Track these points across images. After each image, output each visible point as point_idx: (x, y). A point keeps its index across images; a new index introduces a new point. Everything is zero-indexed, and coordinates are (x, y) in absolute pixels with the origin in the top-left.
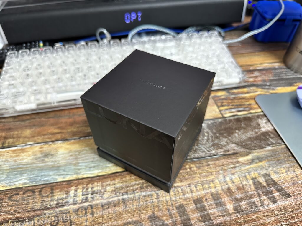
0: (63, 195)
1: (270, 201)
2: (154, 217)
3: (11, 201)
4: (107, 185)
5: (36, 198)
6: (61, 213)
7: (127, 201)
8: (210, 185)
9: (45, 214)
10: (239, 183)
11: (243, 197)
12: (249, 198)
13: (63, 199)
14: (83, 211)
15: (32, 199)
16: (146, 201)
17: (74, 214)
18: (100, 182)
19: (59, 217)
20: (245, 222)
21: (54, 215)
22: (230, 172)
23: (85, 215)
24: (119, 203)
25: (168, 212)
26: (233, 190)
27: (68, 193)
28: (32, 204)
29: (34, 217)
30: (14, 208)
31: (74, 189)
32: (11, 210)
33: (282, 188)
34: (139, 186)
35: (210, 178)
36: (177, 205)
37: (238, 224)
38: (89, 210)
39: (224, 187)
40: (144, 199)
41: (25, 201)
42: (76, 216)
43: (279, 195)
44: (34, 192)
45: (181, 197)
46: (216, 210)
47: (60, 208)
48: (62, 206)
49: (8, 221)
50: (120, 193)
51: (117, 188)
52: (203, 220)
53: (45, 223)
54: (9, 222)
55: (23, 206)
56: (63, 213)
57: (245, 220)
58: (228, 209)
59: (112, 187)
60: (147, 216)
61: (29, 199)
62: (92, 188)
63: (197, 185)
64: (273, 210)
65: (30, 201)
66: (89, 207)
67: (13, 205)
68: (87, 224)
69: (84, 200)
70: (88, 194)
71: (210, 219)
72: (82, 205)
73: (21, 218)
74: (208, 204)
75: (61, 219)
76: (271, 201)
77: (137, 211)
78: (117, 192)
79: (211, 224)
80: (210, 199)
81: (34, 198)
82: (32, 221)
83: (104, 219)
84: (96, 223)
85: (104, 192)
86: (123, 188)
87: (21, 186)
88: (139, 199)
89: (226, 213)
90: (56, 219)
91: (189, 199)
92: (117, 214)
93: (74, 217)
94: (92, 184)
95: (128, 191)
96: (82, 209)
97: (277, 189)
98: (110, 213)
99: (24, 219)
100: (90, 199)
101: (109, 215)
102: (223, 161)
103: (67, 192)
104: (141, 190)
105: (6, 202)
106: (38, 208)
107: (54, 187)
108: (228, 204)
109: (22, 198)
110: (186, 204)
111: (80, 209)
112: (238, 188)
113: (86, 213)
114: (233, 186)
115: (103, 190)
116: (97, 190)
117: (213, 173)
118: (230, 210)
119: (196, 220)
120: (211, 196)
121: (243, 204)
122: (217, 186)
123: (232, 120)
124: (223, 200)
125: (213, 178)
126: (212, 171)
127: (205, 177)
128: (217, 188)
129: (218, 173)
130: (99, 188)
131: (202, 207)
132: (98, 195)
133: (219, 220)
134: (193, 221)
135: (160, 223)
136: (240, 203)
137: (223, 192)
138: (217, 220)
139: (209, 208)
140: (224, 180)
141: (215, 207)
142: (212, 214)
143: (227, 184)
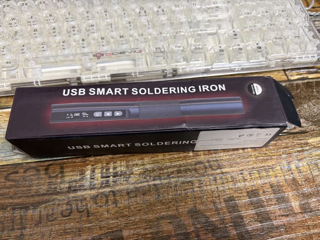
0: (77, 175)
2: (196, 212)
3: (9, 181)
4: (134, 165)
5: (42, 179)
6: (75, 200)
7: (160, 188)
8: (270, 174)
9: (53, 200)
10: (309, 174)
11: (313, 193)
13: (76, 182)
14: (103, 198)
15: (36, 180)
16: (185, 190)
17: (92, 202)
18: (125, 162)
19: (72, 205)
20: (315, 225)
21: (66, 202)
22: (297, 158)
23: (105, 204)
24: (149, 191)
25: (214, 206)
26: (300, 182)
27: (82, 174)
28: (37, 186)
29: (39, 203)
30: (13, 191)
31: (90, 169)
32: (9, 193)
34: (176, 169)
35: (269, 164)
36: (225, 197)
37: (305, 227)
38: (111, 198)
39: (287, 177)
40: (182, 187)
41: (27, 182)
42: (94, 205)
44: (38, 170)
45: (231, 187)
46: (277, 207)
47: (73, 193)
48: (75, 191)
49: (7, 207)
50: (150, 177)
51: (147, 170)
52: (260, 219)
53: (54, 211)
54: (9, 209)
55: (25, 189)
56: (77, 200)
58: (293, 208)
59: (140, 168)
60: (187, 209)
61: (32, 180)
62: (115, 168)
63: (251, 172)
65: (33, 182)
66: (110, 194)
67: (12, 187)
68: (109, 217)
69: (103, 184)
70: (109, 177)
71: (269, 219)
72: (101, 191)
73: (22, 204)
74: (266, 199)
75: (75, 207)
77: (173, 203)
78: (147, 176)
79: (271, 226)
80: (269, 192)
81: (38, 178)
82: (38, 209)
83: (131, 211)
84: (121, 215)
85: (129, 175)
86: (155, 170)
87: (21, 162)
88: (176, 186)
89: (290, 213)
90: (69, 208)
91: (241, 190)
92: (147, 205)
93: (92, 206)
94: (114, 163)
95: (162, 175)
96: (102, 196)
98: (138, 204)
99: (27, 205)
100: (112, 183)
101: (137, 205)
102: (287, 141)
103: (81, 172)
104: (178, 175)
105: (3, 183)
106: (44, 192)
107: (65, 165)
108: (292, 200)
109: (23, 178)
110: (238, 197)
111: (100, 196)
112: (306, 180)
113: (107, 201)
114: (300, 177)
115: (129, 172)
116: (121, 172)
117: (273, 158)
118: (295, 208)
119: (250, 219)
120: (270, 189)
121: (313, 202)
122: (278, 175)
123: (301, 85)
124: (286, 195)
125: (273, 164)
126: (272, 156)
127: (262, 162)
128: (278, 178)
129: (281, 158)
130: (123, 169)
131: (258, 203)
132: (122, 178)
133: (281, 222)
134: (246, 221)
135: (203, 220)
136: (309, 200)
137: (287, 184)
138: (278, 221)
139: (268, 205)
140: (288, 169)
141: (275, 204)
142: (271, 213)
143: (292, 174)
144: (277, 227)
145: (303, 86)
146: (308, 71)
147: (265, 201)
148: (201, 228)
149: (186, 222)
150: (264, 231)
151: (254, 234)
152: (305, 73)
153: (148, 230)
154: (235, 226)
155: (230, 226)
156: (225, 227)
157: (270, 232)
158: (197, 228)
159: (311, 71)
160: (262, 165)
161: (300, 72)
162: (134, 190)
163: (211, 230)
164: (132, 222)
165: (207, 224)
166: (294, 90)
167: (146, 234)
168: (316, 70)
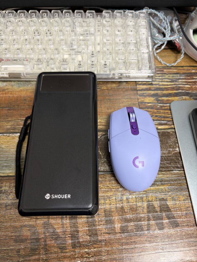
1: (157, 227)
2: (48, 224)
8: (106, 202)
10: (134, 204)
11: (133, 219)
12: (139, 221)
18: (9, 183)
20: (127, 243)
25: (61, 221)
26: (126, 210)
33: (173, 216)
35: (108, 195)
39: (117, 205)
43: (168, 223)
46: (104, 227)
52: (90, 234)
57: (128, 241)
58: (115, 228)
60: (42, 222)
62: (1, 187)
64: (156, 237)
71: (96, 234)
76: (159, 227)
79: (96, 240)
80: (102, 215)
83: (5, 219)
85: (10, 193)
89: (112, 231)
92: (17, 216)
94: (1, 183)
97: (168, 216)
98: (11, 214)
108: (117, 223)
112: (131, 209)
114: (127, 206)
115: (10, 191)
116: (5, 190)
117: (113, 190)
118: (117, 229)
119: (83, 233)
120: (103, 213)
121: (131, 226)
122: (112, 203)
124: (113, 219)
125: (111, 195)
126: (112, 188)
127: (104, 192)
128: (111, 205)
129: (118, 191)
130: (6, 188)
131: (92, 222)
132: (4, 195)
133: (104, 237)
134: (80, 234)
135: (51, 230)
136: (128, 224)
137: (116, 210)
138: (102, 237)
139: (99, 224)
140: (120, 199)
141: (104, 224)
142: (99, 231)
143: (122, 203)
144: (101, 241)
146: (159, 123)
147: (97, 221)
148: (49, 236)
149: (40, 231)
150: (90, 243)
151: (83, 244)
153: (13, 233)
154: (71, 237)
155: (69, 237)
156: (65, 237)
157: (95, 244)
158: (46, 236)
159: (162, 123)
160: (103, 195)
162: (10, 204)
163: (55, 238)
164: (4, 227)
165: (53, 234)
167: (12, 236)
168: (166, 122)
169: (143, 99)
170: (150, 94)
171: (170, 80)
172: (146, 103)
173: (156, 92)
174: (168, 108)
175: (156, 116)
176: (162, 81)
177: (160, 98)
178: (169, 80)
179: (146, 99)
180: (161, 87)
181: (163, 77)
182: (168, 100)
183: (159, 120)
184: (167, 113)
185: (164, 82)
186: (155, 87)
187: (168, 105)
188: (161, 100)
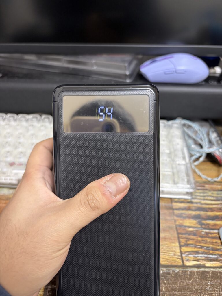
123: (196, 274)
145: (197, 276)
146: (207, 257)
152: (203, 260)
159: (210, 258)
161: (198, 257)
166: (186, 279)
168: (216, 256)
169: (181, 222)
170: (190, 214)
171: (214, 199)
172: (185, 226)
173: (197, 213)
174: (216, 236)
175: (202, 247)
176: (204, 199)
177: (204, 222)
178: (212, 198)
179: (185, 221)
180: (204, 206)
181: (205, 194)
182: (215, 225)
183: (206, 254)
184: (216, 242)
185: (207, 200)
186: (195, 206)
187: (216, 231)
188: (206, 224)
